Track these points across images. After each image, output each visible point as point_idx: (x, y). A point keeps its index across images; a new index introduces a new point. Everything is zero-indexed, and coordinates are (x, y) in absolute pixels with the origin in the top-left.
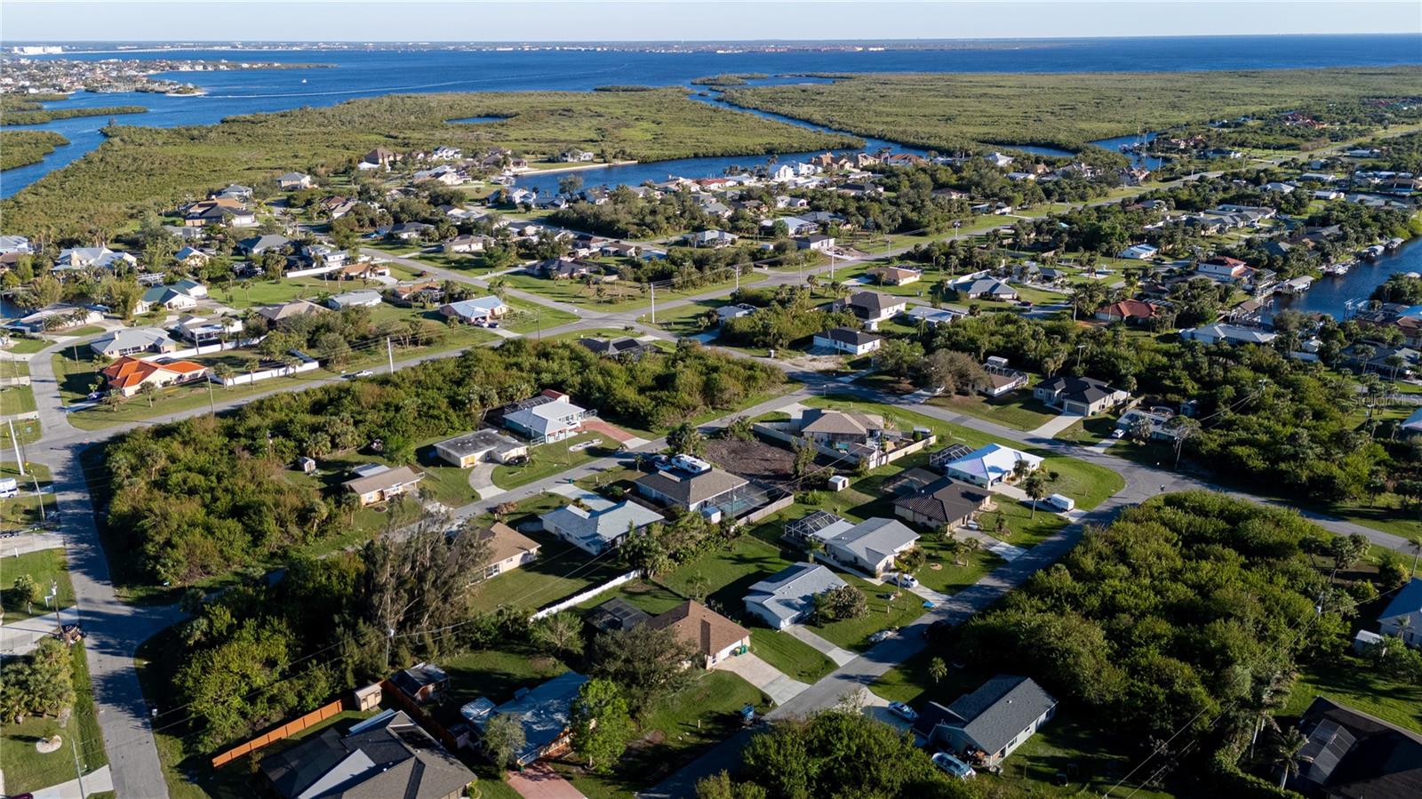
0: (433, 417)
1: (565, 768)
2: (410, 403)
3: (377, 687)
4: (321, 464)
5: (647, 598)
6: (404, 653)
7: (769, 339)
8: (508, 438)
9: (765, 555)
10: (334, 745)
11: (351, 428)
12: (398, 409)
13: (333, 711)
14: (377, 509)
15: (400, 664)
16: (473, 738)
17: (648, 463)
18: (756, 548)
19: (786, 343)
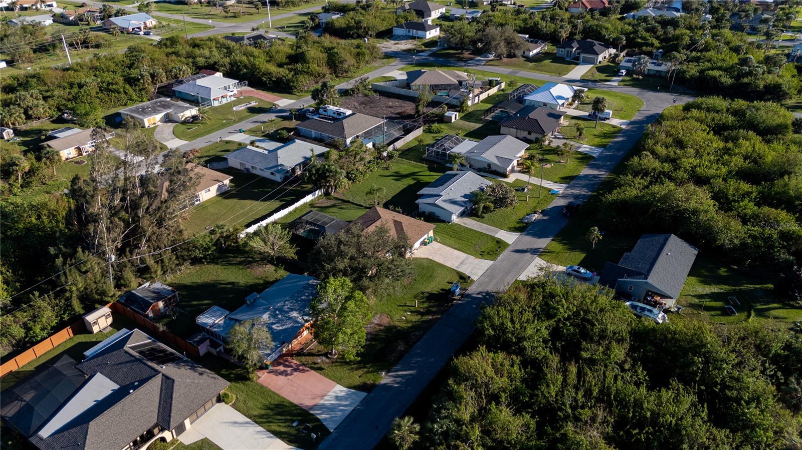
0: (114, 91)
1: (310, 359)
2: (92, 82)
3: (106, 310)
4: (17, 132)
5: (334, 209)
6: (129, 275)
7: (361, 31)
8: (180, 103)
9: (416, 170)
10: (70, 372)
11: (41, 102)
12: (80, 86)
13: (64, 337)
14: (77, 162)
15: (125, 286)
16: (214, 345)
17: (301, 115)
18: (406, 166)
19: (374, 34)
